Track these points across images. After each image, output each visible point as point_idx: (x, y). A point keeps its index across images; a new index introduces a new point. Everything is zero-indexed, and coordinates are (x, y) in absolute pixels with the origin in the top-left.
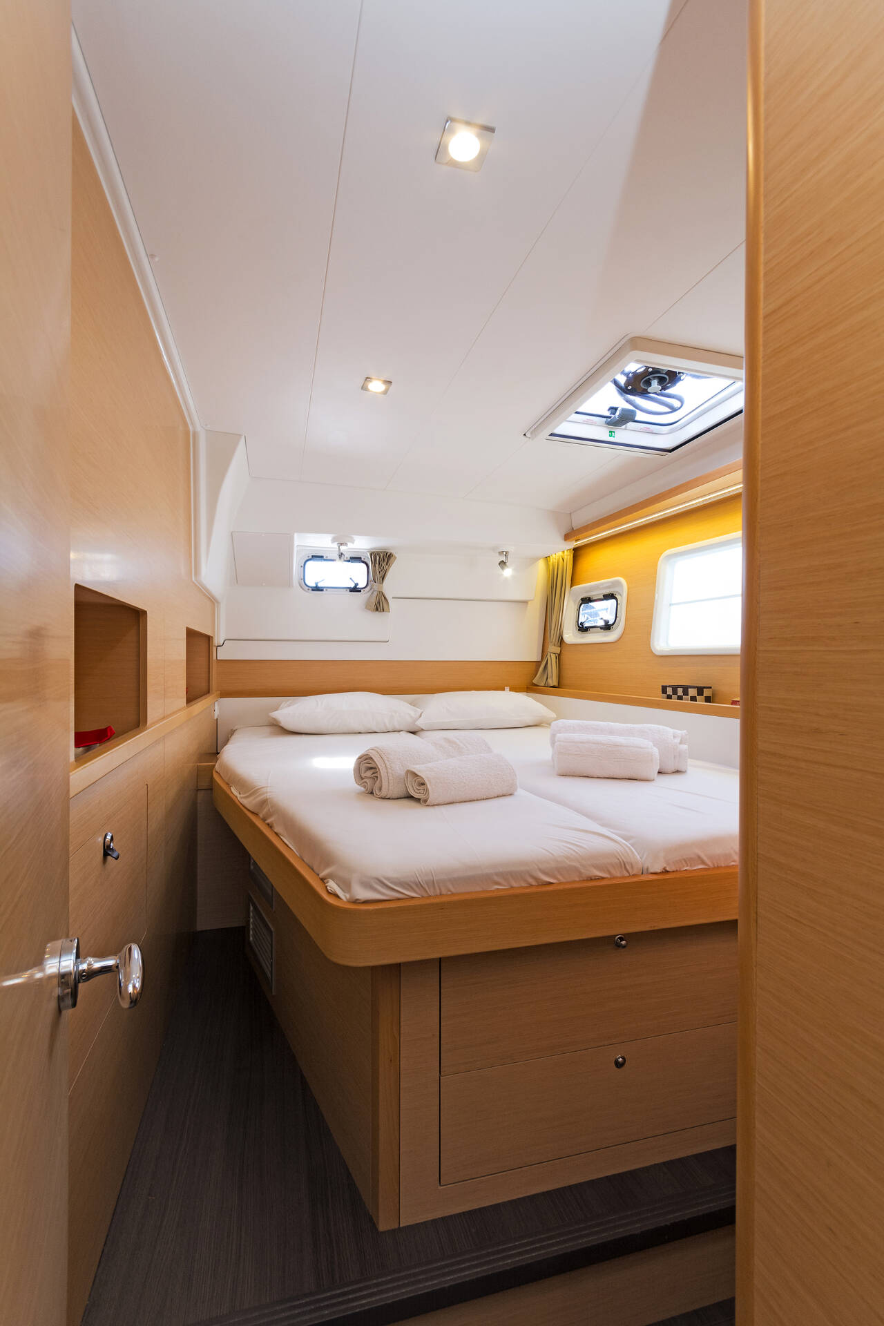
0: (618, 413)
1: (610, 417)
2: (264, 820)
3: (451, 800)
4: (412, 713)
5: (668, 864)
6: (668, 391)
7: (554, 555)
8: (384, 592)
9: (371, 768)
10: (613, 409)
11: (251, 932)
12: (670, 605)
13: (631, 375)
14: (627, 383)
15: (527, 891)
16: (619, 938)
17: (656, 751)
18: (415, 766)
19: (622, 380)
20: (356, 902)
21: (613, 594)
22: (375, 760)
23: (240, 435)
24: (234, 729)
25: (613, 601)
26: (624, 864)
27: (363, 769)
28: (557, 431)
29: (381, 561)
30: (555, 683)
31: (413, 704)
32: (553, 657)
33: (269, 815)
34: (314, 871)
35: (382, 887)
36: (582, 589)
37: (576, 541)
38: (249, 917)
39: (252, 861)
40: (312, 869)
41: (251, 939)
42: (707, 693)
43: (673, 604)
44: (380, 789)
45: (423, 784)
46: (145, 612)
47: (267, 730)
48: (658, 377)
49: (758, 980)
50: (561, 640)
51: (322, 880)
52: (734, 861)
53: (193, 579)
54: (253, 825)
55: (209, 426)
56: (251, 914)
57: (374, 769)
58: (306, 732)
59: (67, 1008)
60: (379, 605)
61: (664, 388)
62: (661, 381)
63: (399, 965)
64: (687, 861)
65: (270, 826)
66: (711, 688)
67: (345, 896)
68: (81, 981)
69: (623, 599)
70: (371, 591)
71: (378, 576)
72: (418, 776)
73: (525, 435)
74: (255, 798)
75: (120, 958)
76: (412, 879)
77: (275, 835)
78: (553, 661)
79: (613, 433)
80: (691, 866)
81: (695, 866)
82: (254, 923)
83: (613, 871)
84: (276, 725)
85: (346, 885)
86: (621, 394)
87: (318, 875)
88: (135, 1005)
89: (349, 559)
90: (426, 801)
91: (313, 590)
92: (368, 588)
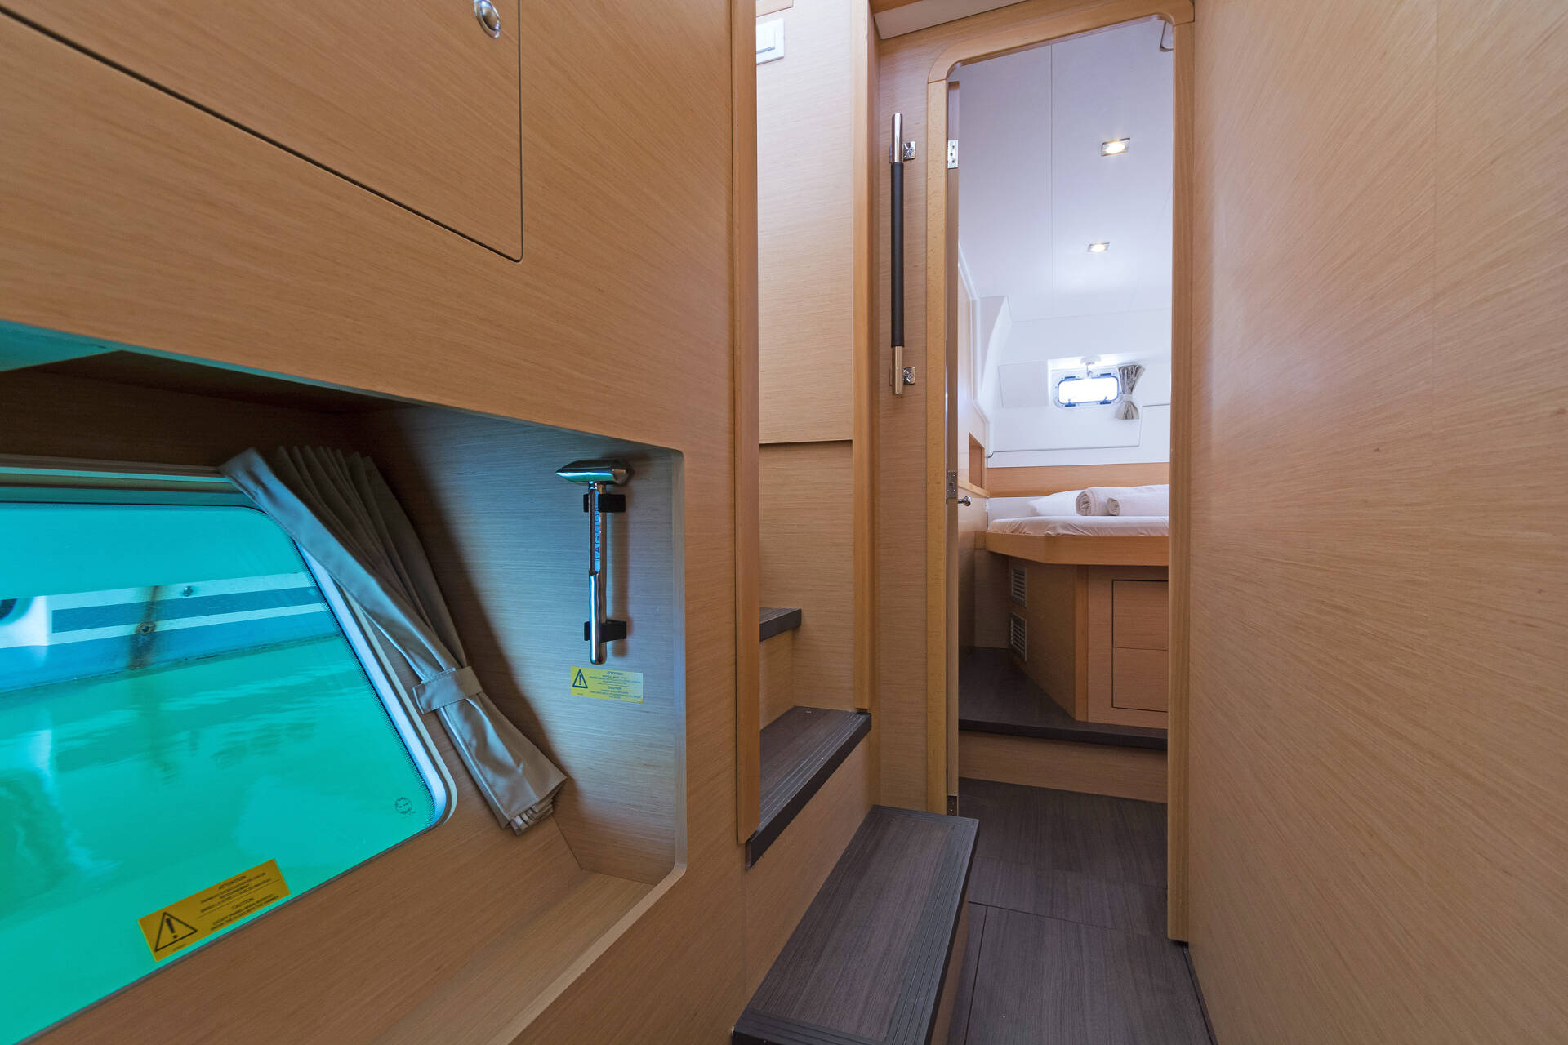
8: (1133, 401)
9: (1086, 502)
18: (1114, 496)
23: (1003, 296)
27: (1081, 503)
29: (1129, 374)
44: (1090, 512)
53: (972, 402)
55: (983, 295)
60: (1129, 413)
70: (1121, 402)
71: (1127, 388)
72: (1115, 501)
89: (1098, 376)
90: (1118, 515)
91: (1066, 406)
92: (1118, 400)
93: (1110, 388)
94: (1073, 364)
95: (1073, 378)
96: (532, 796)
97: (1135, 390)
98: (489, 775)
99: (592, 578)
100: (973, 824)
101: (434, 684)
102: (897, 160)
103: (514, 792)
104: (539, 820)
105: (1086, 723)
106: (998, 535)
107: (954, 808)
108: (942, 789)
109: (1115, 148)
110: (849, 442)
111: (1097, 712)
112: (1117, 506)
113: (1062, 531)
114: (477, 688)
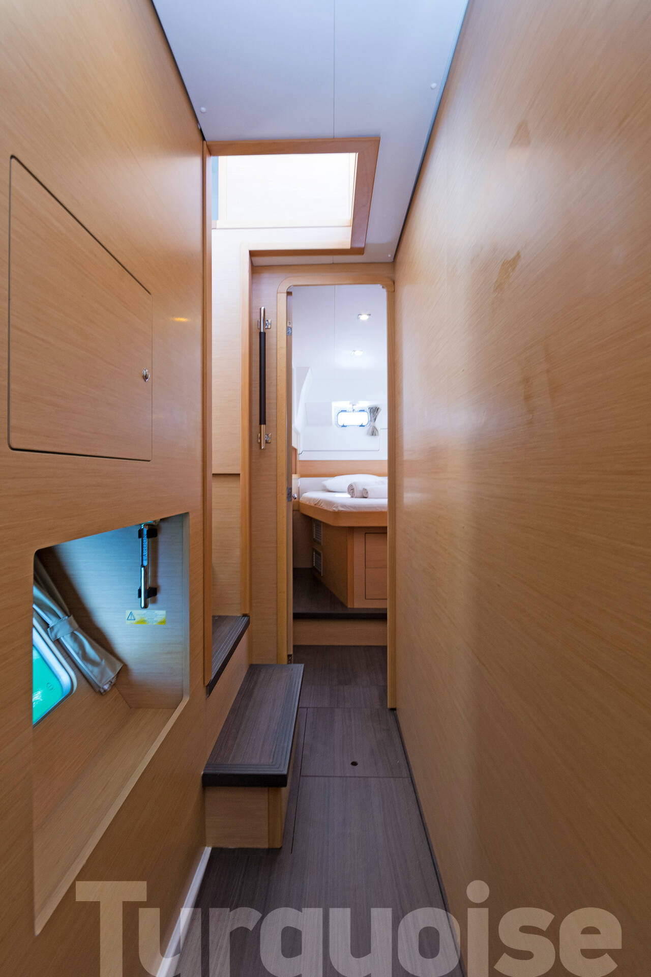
8: (376, 426)
11: (314, 562)
18: (366, 487)
22: (354, 486)
23: (309, 368)
24: (306, 491)
27: (350, 489)
29: (373, 412)
41: (314, 565)
44: (354, 495)
56: (314, 556)
57: (353, 489)
60: (373, 432)
63: (353, 529)
70: (370, 426)
71: (373, 419)
72: (366, 490)
84: (325, 489)
89: (358, 411)
90: (368, 498)
91: (342, 426)
92: (368, 425)
93: (364, 418)
94: (346, 405)
95: (345, 411)
96: (111, 675)
97: (377, 420)
98: (90, 667)
99: (143, 569)
100: (301, 667)
101: (58, 626)
102: (262, 331)
103: (102, 674)
104: (113, 685)
105: (353, 609)
106: (307, 505)
107: (290, 660)
108: (286, 650)
109: (364, 317)
110: (239, 475)
111: (358, 603)
112: (367, 492)
113: (341, 509)
114: (76, 626)
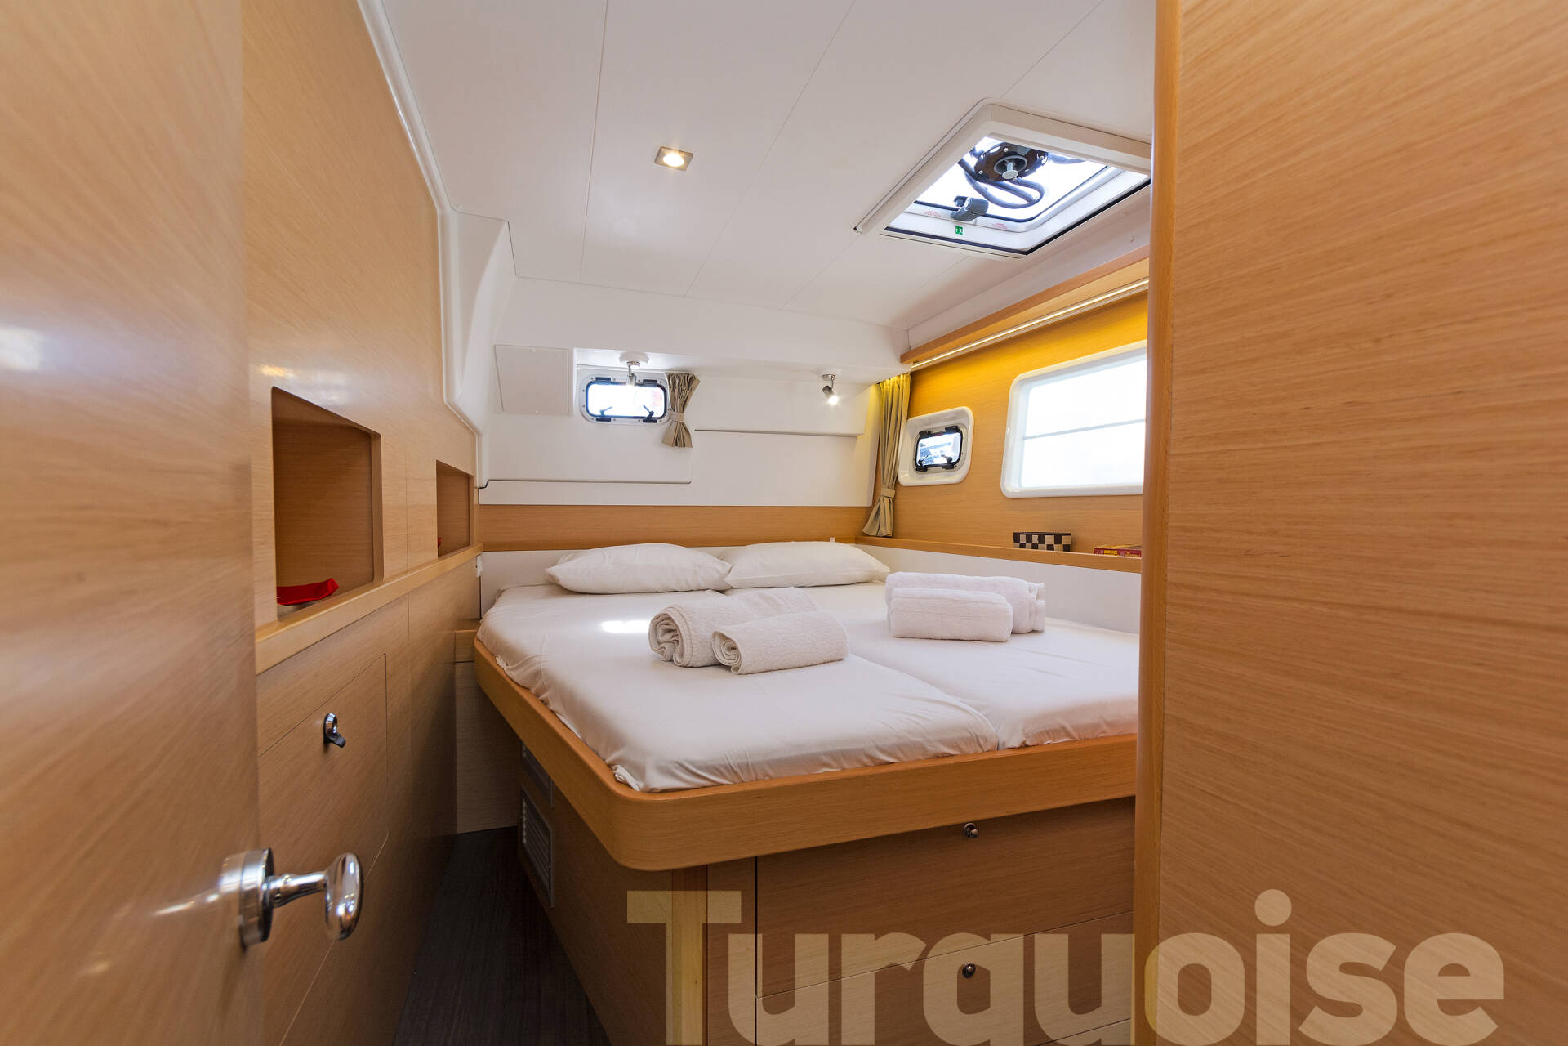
0: (966, 204)
1: (957, 210)
2: (537, 695)
3: (767, 668)
4: (720, 568)
5: (1027, 737)
6: (1026, 178)
7: (888, 381)
8: (685, 423)
9: (670, 631)
10: (961, 200)
11: (525, 834)
12: (1025, 438)
13: (982, 156)
14: (977, 167)
15: (862, 773)
16: (969, 826)
17: (1010, 608)
18: (724, 627)
19: (972, 162)
20: (652, 791)
21: (956, 427)
22: (675, 621)
23: (502, 220)
24: (502, 589)
25: (958, 435)
26: (977, 739)
27: (660, 631)
28: (894, 224)
29: (680, 386)
30: (889, 533)
31: (721, 557)
32: (887, 501)
33: (544, 689)
34: (599, 756)
35: (682, 771)
36: (920, 420)
37: (915, 363)
38: (522, 814)
39: (524, 749)
40: (597, 754)
41: (525, 841)
42: (1065, 540)
43: (1027, 438)
44: (682, 655)
45: (734, 648)
46: (378, 436)
47: (543, 590)
48: (1016, 159)
49: (1162, 873)
50: (896, 481)
51: (609, 766)
52: (1103, 732)
53: (445, 400)
54: (523, 703)
55: (461, 207)
56: (524, 812)
57: (673, 631)
58: (591, 591)
59: (254, 942)
60: (679, 438)
61: (1022, 174)
62: (1019, 164)
63: (706, 867)
64: (1050, 733)
65: (545, 703)
66: (1070, 534)
67: (637, 785)
68: (275, 905)
69: (969, 432)
70: (670, 422)
71: (677, 404)
72: (728, 638)
73: (855, 229)
74: (525, 670)
75: (329, 874)
76: (722, 763)
77: (551, 714)
78: (886, 506)
79: (960, 230)
80: (1054, 739)
81: (1059, 739)
82: (527, 822)
83: (964, 747)
84: (554, 584)
85: (639, 771)
86: (971, 181)
87: (604, 760)
88: (348, 935)
89: (642, 382)
90: (737, 669)
91: (598, 420)
92: (666, 418)
93: (653, 401)
94: (610, 360)
95: (608, 380)
97: (688, 408)
